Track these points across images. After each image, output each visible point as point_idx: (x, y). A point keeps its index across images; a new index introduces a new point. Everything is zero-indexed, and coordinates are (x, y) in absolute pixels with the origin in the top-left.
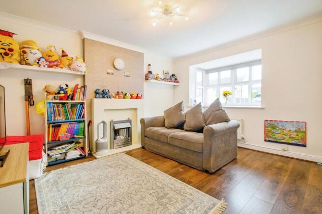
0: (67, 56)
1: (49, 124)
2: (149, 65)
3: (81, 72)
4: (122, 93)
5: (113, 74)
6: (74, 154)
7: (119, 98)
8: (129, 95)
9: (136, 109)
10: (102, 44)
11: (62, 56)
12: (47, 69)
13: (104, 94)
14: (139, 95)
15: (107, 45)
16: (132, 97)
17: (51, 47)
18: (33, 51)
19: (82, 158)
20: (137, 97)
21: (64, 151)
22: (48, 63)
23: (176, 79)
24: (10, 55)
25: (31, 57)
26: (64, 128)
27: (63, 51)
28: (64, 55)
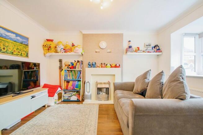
0: (74, 45)
1: (65, 80)
2: (129, 41)
3: (78, 53)
4: (104, 64)
5: (99, 52)
6: (74, 98)
7: (101, 67)
8: (109, 65)
9: (114, 75)
10: (92, 35)
11: (72, 46)
12: (64, 54)
13: (92, 65)
14: (117, 65)
15: (96, 34)
16: (112, 67)
17: (67, 42)
18: (60, 46)
19: (78, 101)
20: (116, 66)
21: (70, 95)
22: (65, 51)
23: (159, 49)
24: (50, 49)
25: (59, 49)
26: (71, 83)
27: (73, 44)
28: (73, 45)
